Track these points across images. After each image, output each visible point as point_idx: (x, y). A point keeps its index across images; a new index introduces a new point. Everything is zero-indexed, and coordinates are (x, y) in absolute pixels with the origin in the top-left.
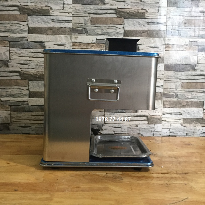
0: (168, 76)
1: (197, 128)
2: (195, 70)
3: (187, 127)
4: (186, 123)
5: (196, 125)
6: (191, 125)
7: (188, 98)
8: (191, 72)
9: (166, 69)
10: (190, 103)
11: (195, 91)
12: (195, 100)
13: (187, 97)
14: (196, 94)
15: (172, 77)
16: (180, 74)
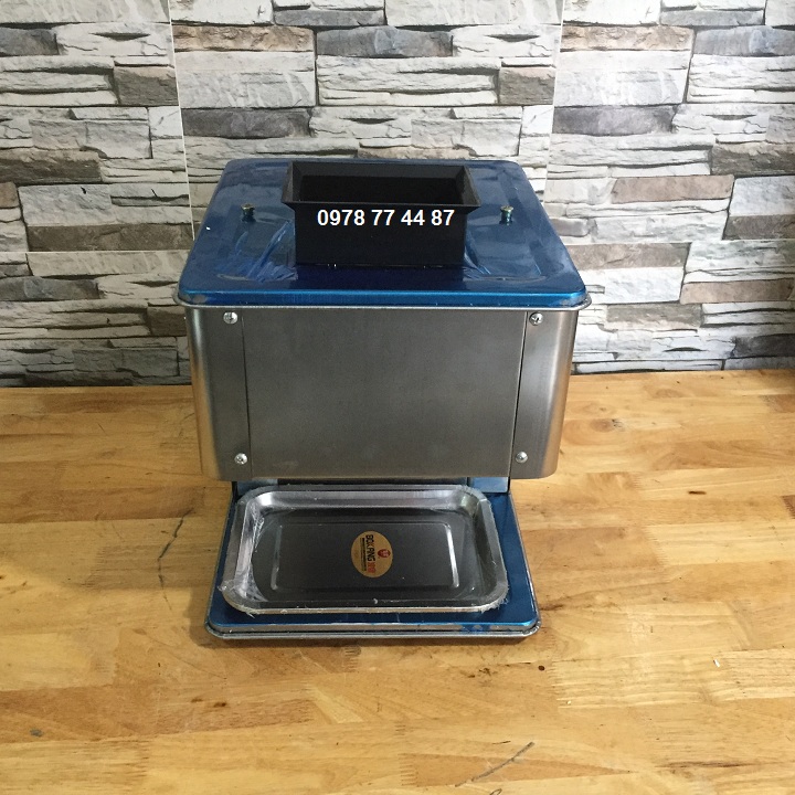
0: (567, 155)
1: (656, 335)
2: (671, 128)
3: (620, 333)
4: (616, 320)
5: (650, 325)
6: (636, 326)
7: (633, 234)
8: (654, 138)
9: (559, 129)
10: (640, 251)
11: (662, 209)
12: (658, 240)
13: (631, 229)
14: (663, 220)
15: (580, 158)
16: (613, 146)
